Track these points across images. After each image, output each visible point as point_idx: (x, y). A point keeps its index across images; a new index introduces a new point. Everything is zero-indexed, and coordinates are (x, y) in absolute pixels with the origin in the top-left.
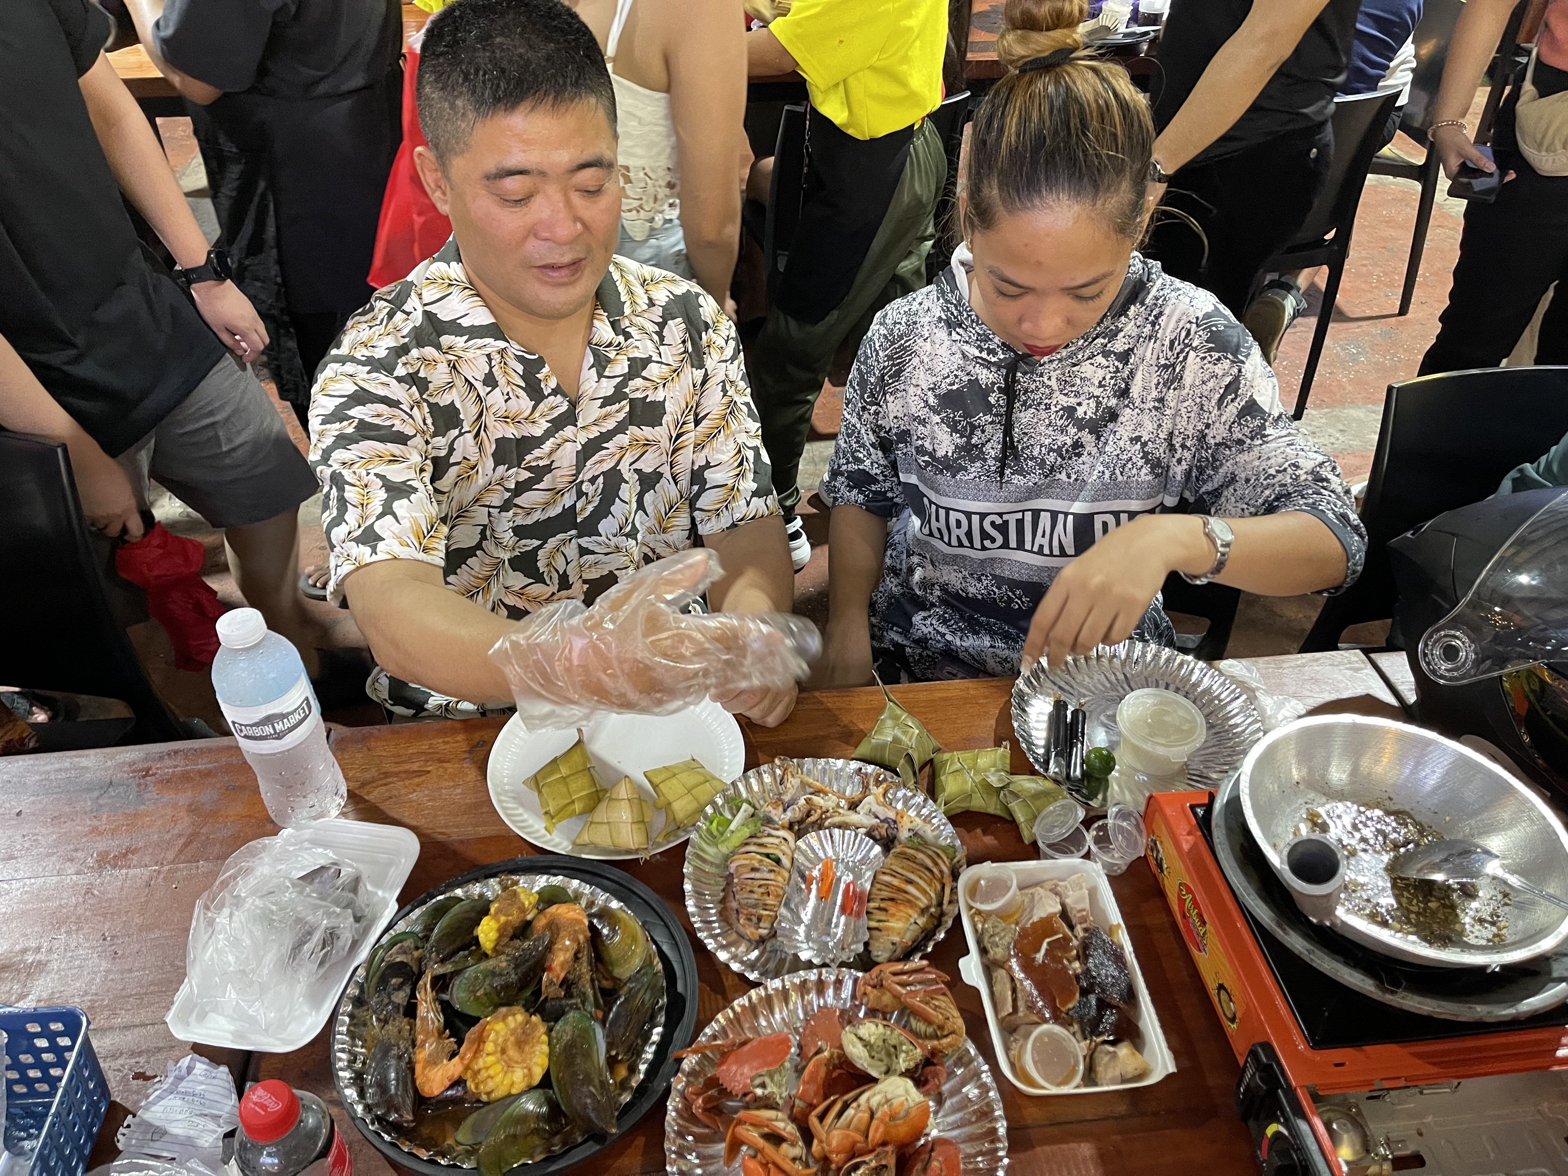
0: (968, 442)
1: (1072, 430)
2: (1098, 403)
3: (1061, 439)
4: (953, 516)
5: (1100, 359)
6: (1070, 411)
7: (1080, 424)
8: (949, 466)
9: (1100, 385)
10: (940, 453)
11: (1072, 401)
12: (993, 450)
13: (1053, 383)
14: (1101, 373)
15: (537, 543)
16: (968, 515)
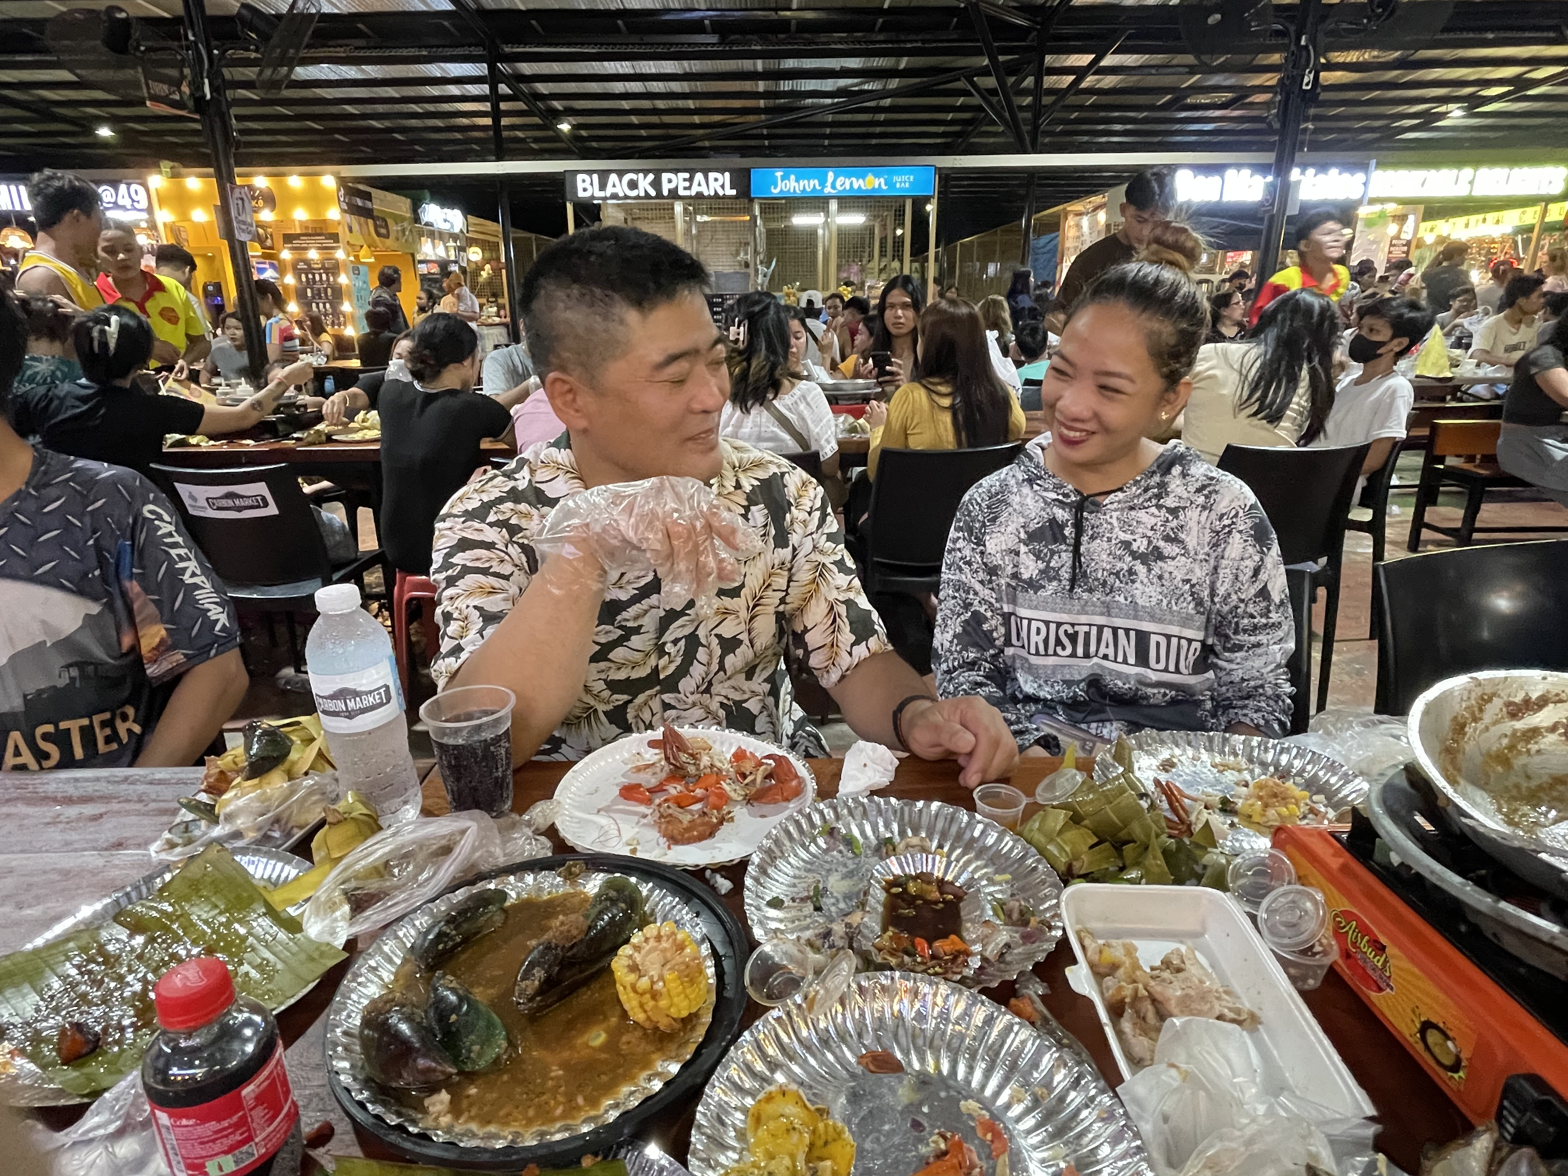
0: (1048, 566)
1: (1128, 559)
2: (1150, 542)
3: (1119, 565)
4: (1034, 625)
5: (1153, 510)
6: (1127, 545)
7: (1135, 555)
8: (1033, 585)
9: (1152, 529)
10: (1026, 576)
11: (1128, 537)
12: (1065, 574)
13: (1114, 522)
14: (1153, 521)
15: (626, 697)
16: (1047, 623)
